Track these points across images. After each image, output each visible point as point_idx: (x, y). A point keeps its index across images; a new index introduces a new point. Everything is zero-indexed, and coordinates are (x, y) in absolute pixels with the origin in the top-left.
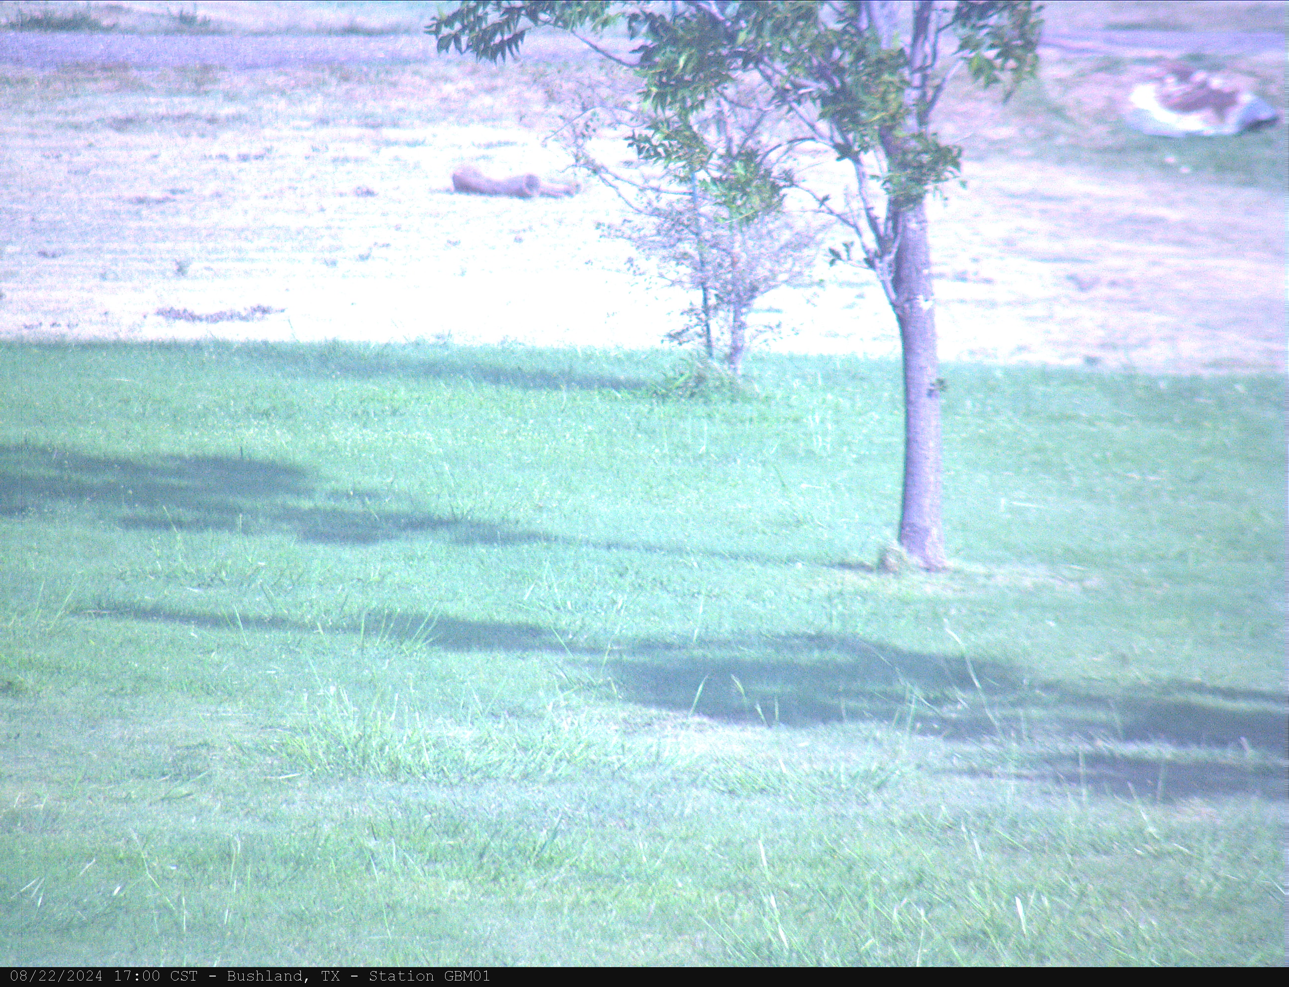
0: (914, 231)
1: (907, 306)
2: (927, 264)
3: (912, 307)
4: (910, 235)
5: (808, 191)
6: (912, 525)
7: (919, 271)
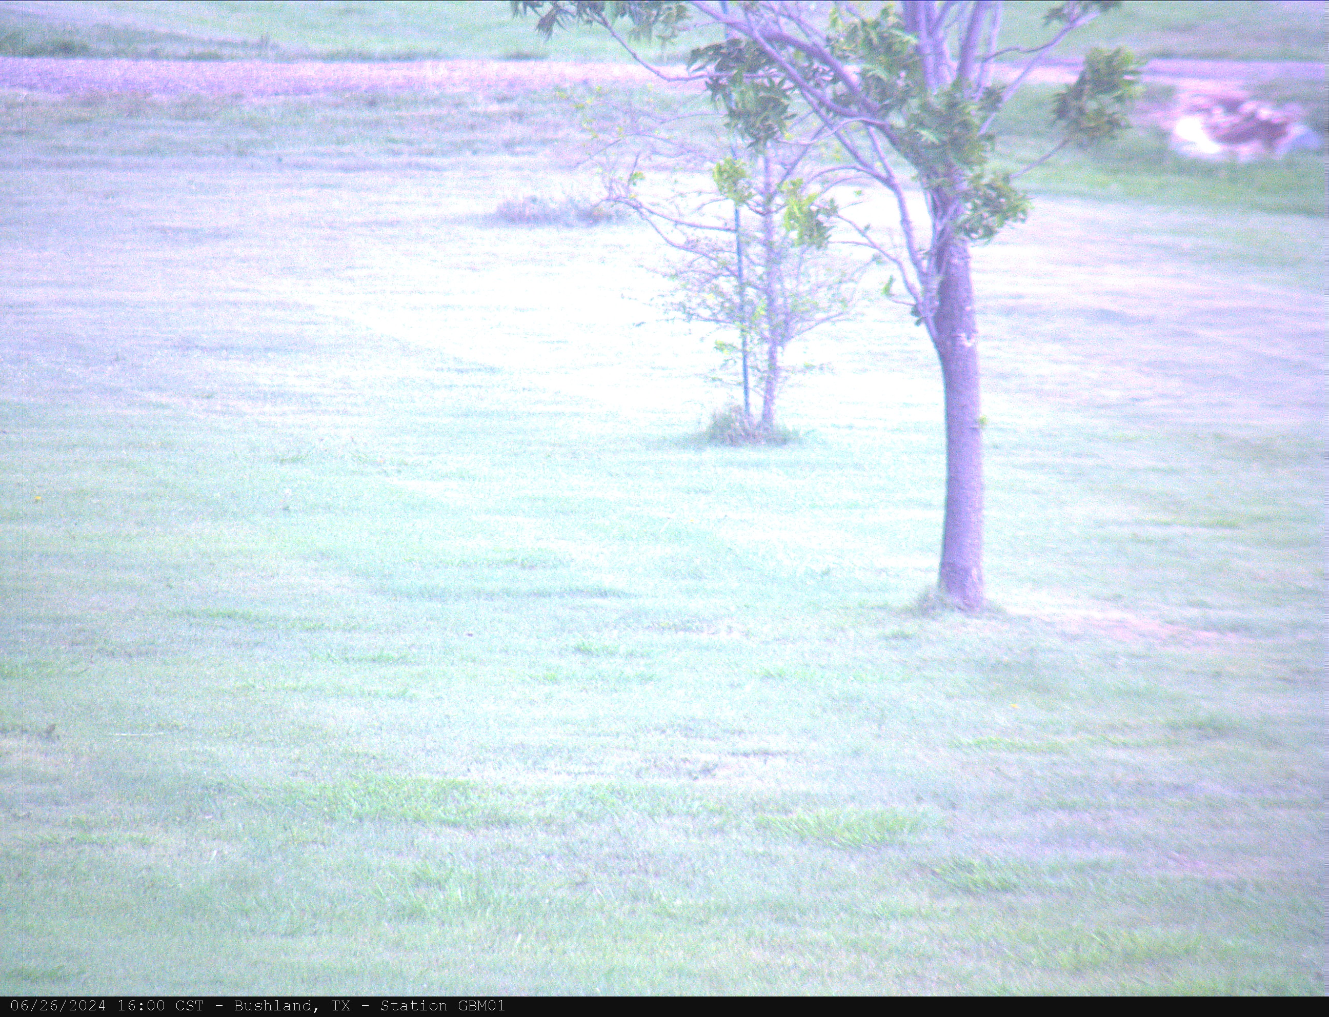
0: (956, 266)
1: (949, 343)
2: (969, 299)
3: (954, 345)
4: (953, 270)
5: (850, 222)
6: (953, 565)
7: (962, 308)
